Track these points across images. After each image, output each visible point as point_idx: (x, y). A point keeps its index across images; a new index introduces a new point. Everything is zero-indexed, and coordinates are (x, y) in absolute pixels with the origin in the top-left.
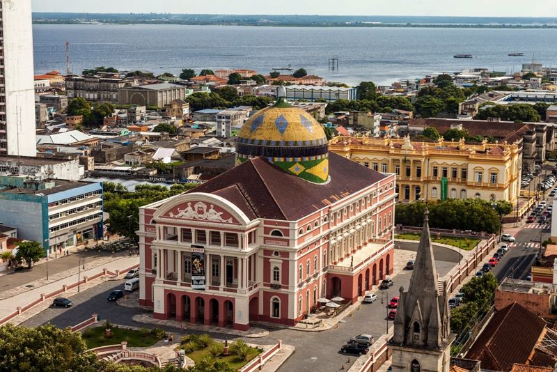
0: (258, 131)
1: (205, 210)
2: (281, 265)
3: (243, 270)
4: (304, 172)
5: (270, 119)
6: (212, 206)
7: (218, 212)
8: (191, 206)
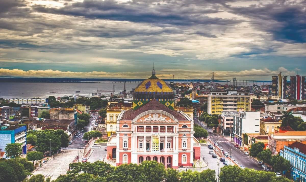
0: (150, 88)
2: (187, 140)
3: (176, 141)
4: (170, 105)
5: (154, 83)
6: (161, 115)
7: (164, 117)
8: (151, 116)
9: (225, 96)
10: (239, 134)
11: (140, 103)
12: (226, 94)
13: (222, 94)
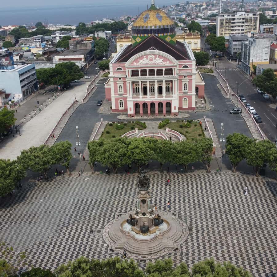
0: (149, 22)
1: (154, 59)
2: (188, 82)
3: (175, 86)
4: (171, 40)
5: (153, 15)
6: (158, 56)
7: (161, 59)
8: (146, 57)
9: (233, 17)
10: (247, 62)
11: (138, 40)
12: (234, 15)
13: (230, 16)
